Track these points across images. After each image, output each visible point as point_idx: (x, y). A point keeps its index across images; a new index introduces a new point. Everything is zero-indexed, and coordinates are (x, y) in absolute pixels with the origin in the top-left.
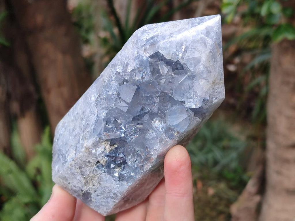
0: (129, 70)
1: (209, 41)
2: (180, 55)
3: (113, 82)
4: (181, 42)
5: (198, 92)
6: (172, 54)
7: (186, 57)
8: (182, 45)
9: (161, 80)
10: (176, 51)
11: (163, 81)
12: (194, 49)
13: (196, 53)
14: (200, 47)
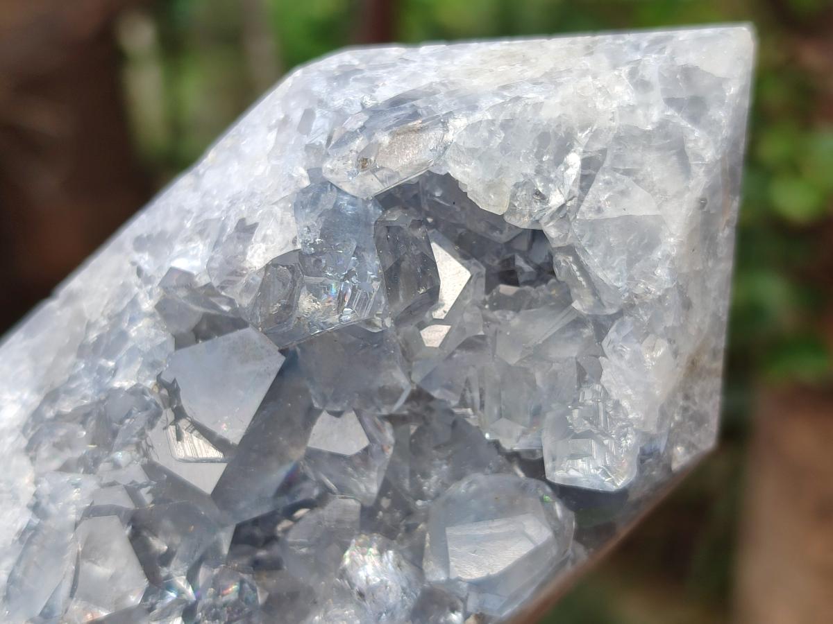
0: (258, 256)
1: (701, 144)
2: (556, 199)
3: (143, 324)
4: (562, 134)
5: (625, 403)
6: (517, 186)
7: (586, 212)
8: (565, 147)
9: (422, 326)
10: (533, 172)
11: (434, 336)
12: (627, 173)
13: (639, 194)
14: (656, 167)
